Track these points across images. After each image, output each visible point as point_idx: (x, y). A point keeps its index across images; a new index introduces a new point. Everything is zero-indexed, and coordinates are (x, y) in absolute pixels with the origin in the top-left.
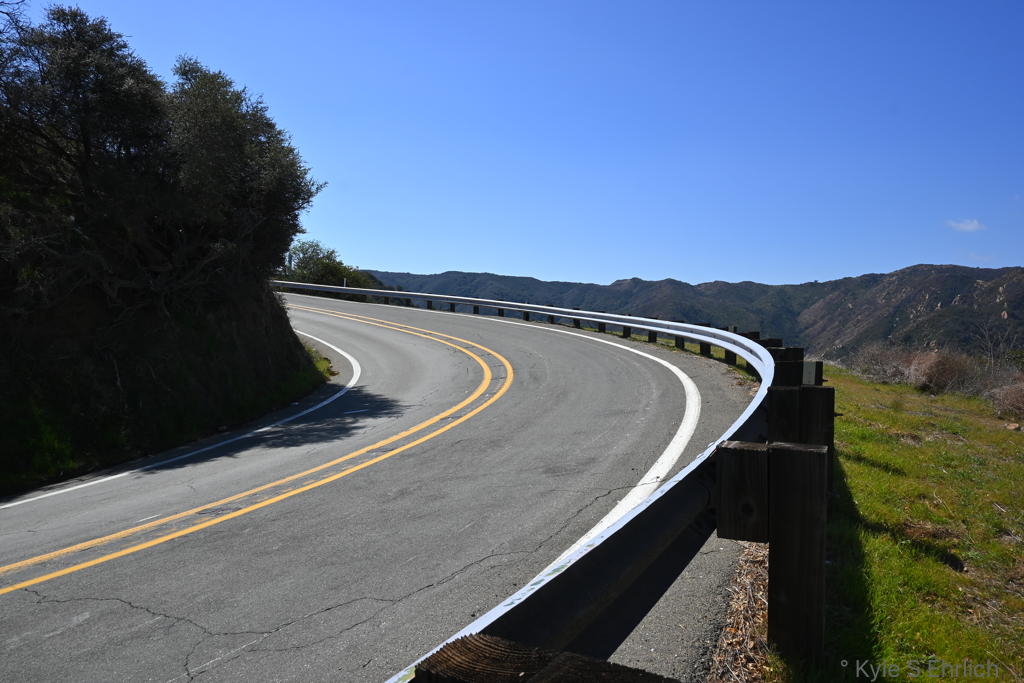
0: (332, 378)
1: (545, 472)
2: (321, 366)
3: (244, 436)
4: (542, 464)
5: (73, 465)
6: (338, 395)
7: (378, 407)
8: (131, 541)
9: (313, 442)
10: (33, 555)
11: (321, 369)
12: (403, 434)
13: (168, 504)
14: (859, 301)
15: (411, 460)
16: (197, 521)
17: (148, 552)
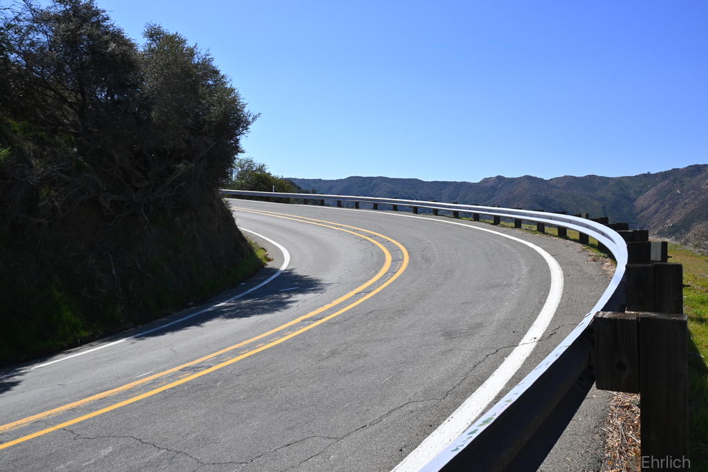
0: (268, 263)
1: (443, 335)
2: (260, 254)
3: (205, 310)
4: (440, 329)
5: (84, 334)
6: (274, 276)
7: (305, 285)
8: (135, 392)
9: (259, 313)
10: (65, 403)
11: (260, 257)
12: (328, 306)
13: (158, 364)
14: (685, 187)
15: (336, 326)
16: (180, 377)
17: (148, 401)
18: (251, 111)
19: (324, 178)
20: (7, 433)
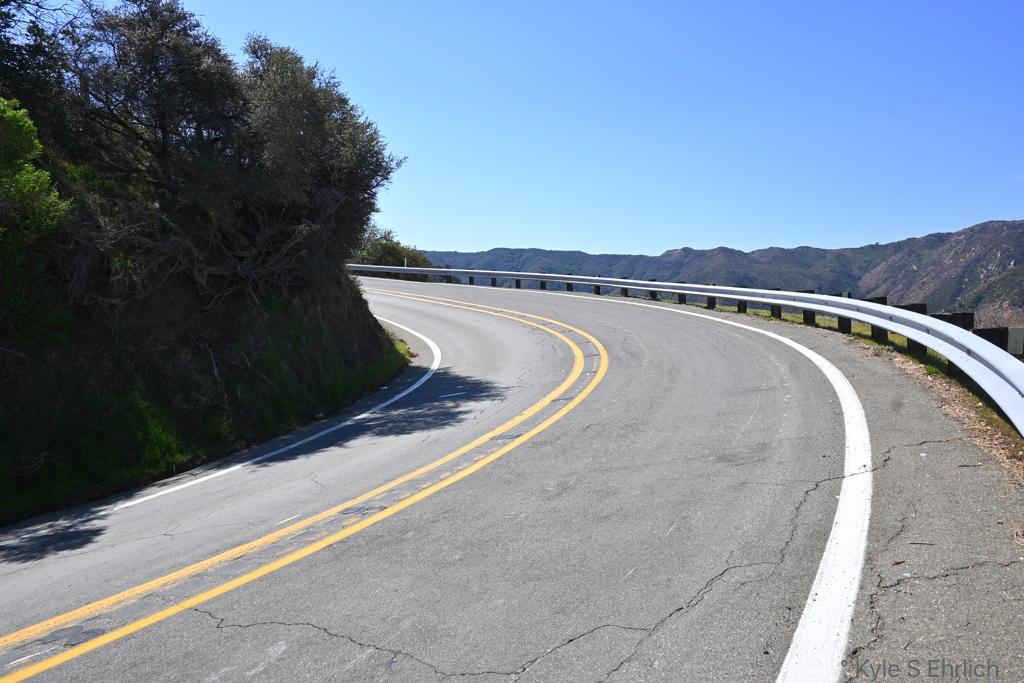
0: (412, 360)
1: (719, 461)
2: (400, 348)
3: (344, 424)
6: (425, 378)
7: (476, 390)
8: (283, 547)
9: (423, 429)
10: (184, 565)
11: (402, 352)
12: (519, 420)
13: (303, 502)
14: (924, 262)
15: (548, 448)
16: (345, 523)
17: (311, 563)
18: (394, 154)
19: (459, 251)
20: (107, 616)
